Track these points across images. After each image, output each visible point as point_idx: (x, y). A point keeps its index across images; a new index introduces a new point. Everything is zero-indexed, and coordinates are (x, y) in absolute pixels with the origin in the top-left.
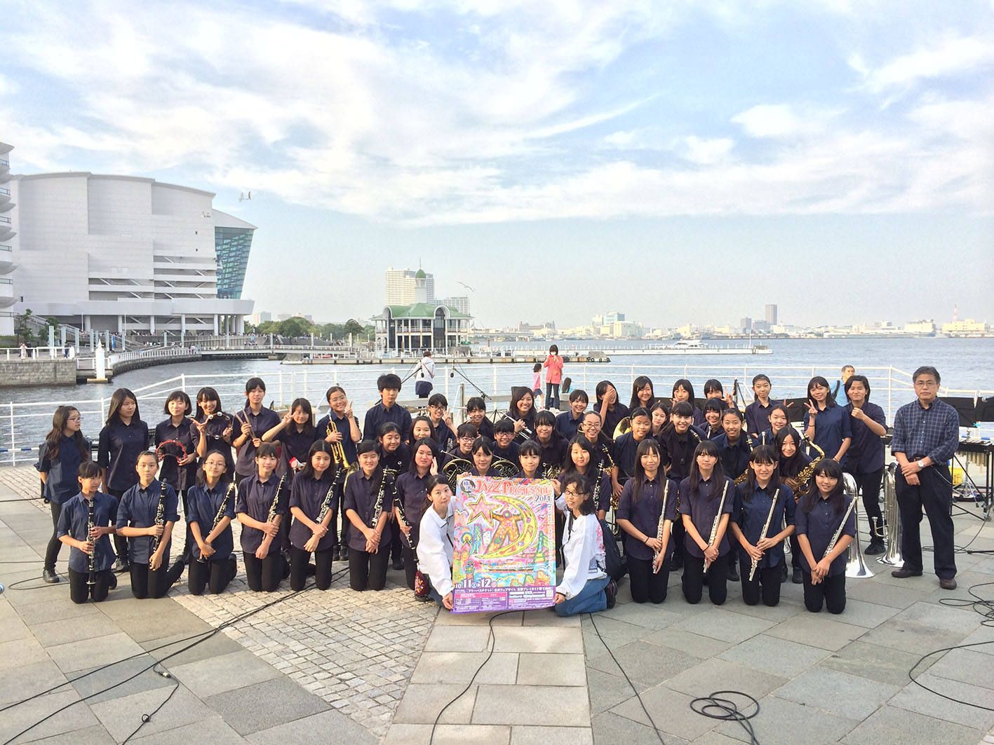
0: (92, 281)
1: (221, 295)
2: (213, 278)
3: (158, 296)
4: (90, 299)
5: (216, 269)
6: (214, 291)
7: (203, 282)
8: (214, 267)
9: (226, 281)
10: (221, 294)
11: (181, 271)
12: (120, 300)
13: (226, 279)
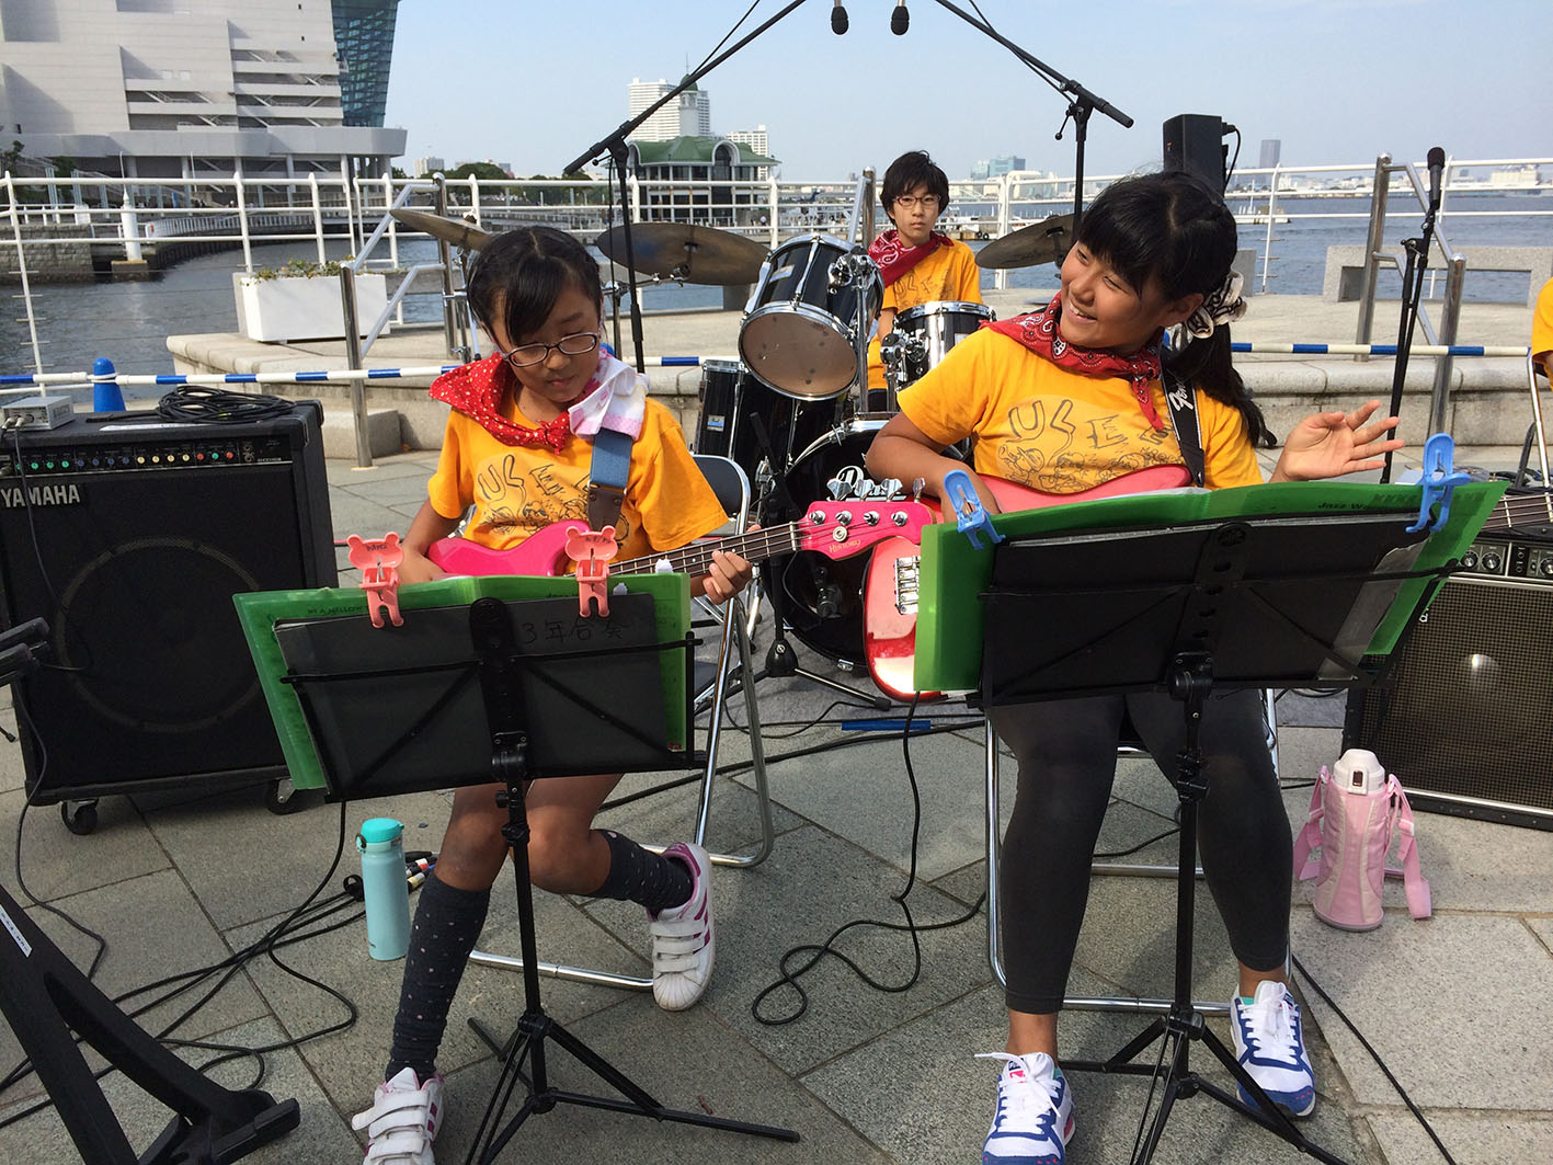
0: (132, 96)
1: (350, 122)
2: (335, 91)
3: (244, 122)
4: (132, 128)
5: (338, 73)
6: (338, 112)
7: (318, 98)
8: (334, 69)
9: (357, 96)
10: (350, 120)
11: (282, 78)
12: (182, 129)
13: (358, 91)
